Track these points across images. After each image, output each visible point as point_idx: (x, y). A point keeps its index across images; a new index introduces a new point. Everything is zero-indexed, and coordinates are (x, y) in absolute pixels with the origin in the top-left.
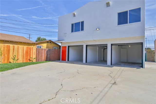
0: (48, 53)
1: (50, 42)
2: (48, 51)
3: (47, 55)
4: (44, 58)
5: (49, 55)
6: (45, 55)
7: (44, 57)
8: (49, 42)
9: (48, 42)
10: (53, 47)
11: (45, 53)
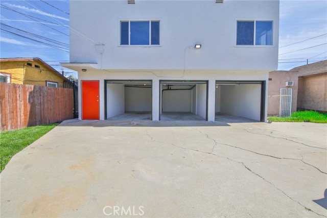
0: (36, 100)
1: (36, 66)
2: (35, 95)
3: (33, 105)
4: (23, 117)
5: (38, 107)
6: (25, 106)
7: (22, 115)
8: (33, 66)
9: (30, 65)
10: (46, 81)
11: (25, 99)
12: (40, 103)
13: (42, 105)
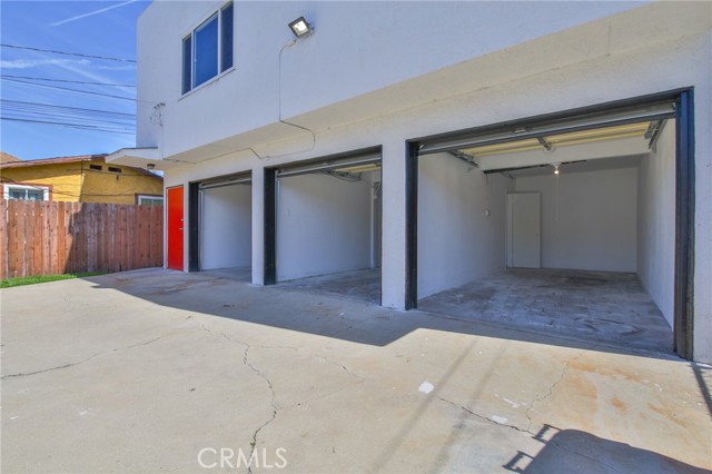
0: (88, 228)
1: (111, 170)
2: (86, 218)
4: (54, 258)
5: (92, 240)
7: (54, 253)
8: (104, 168)
9: (96, 168)
10: (137, 195)
11: (60, 227)
12: (99, 233)
13: (103, 237)
